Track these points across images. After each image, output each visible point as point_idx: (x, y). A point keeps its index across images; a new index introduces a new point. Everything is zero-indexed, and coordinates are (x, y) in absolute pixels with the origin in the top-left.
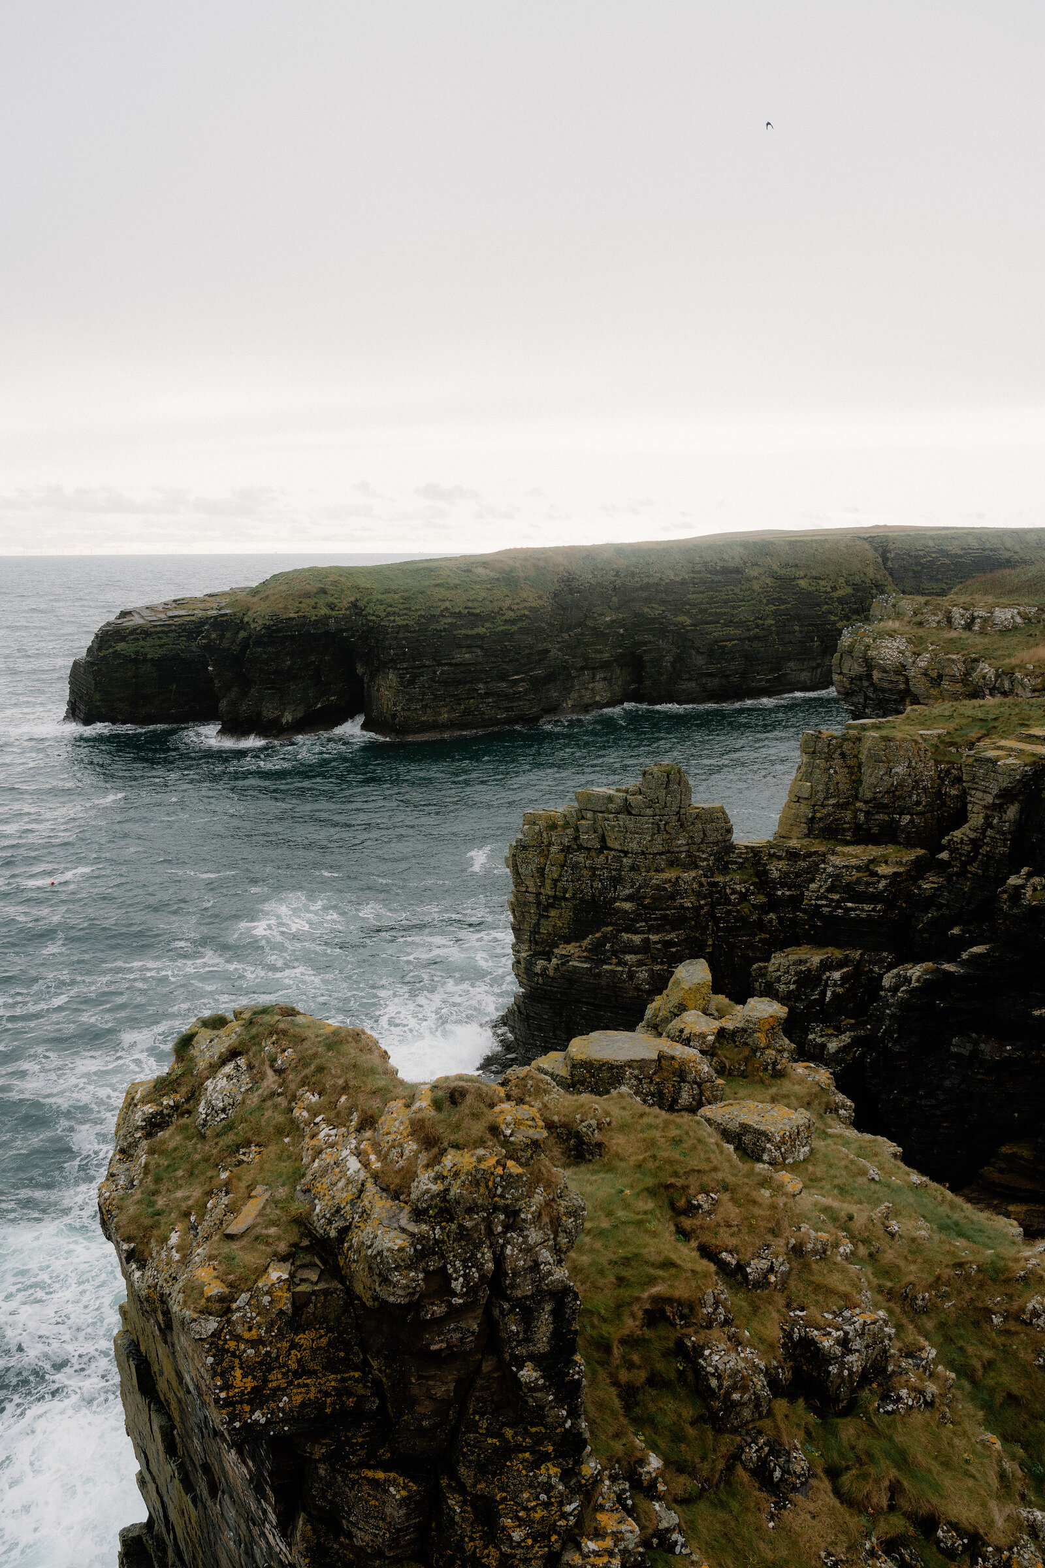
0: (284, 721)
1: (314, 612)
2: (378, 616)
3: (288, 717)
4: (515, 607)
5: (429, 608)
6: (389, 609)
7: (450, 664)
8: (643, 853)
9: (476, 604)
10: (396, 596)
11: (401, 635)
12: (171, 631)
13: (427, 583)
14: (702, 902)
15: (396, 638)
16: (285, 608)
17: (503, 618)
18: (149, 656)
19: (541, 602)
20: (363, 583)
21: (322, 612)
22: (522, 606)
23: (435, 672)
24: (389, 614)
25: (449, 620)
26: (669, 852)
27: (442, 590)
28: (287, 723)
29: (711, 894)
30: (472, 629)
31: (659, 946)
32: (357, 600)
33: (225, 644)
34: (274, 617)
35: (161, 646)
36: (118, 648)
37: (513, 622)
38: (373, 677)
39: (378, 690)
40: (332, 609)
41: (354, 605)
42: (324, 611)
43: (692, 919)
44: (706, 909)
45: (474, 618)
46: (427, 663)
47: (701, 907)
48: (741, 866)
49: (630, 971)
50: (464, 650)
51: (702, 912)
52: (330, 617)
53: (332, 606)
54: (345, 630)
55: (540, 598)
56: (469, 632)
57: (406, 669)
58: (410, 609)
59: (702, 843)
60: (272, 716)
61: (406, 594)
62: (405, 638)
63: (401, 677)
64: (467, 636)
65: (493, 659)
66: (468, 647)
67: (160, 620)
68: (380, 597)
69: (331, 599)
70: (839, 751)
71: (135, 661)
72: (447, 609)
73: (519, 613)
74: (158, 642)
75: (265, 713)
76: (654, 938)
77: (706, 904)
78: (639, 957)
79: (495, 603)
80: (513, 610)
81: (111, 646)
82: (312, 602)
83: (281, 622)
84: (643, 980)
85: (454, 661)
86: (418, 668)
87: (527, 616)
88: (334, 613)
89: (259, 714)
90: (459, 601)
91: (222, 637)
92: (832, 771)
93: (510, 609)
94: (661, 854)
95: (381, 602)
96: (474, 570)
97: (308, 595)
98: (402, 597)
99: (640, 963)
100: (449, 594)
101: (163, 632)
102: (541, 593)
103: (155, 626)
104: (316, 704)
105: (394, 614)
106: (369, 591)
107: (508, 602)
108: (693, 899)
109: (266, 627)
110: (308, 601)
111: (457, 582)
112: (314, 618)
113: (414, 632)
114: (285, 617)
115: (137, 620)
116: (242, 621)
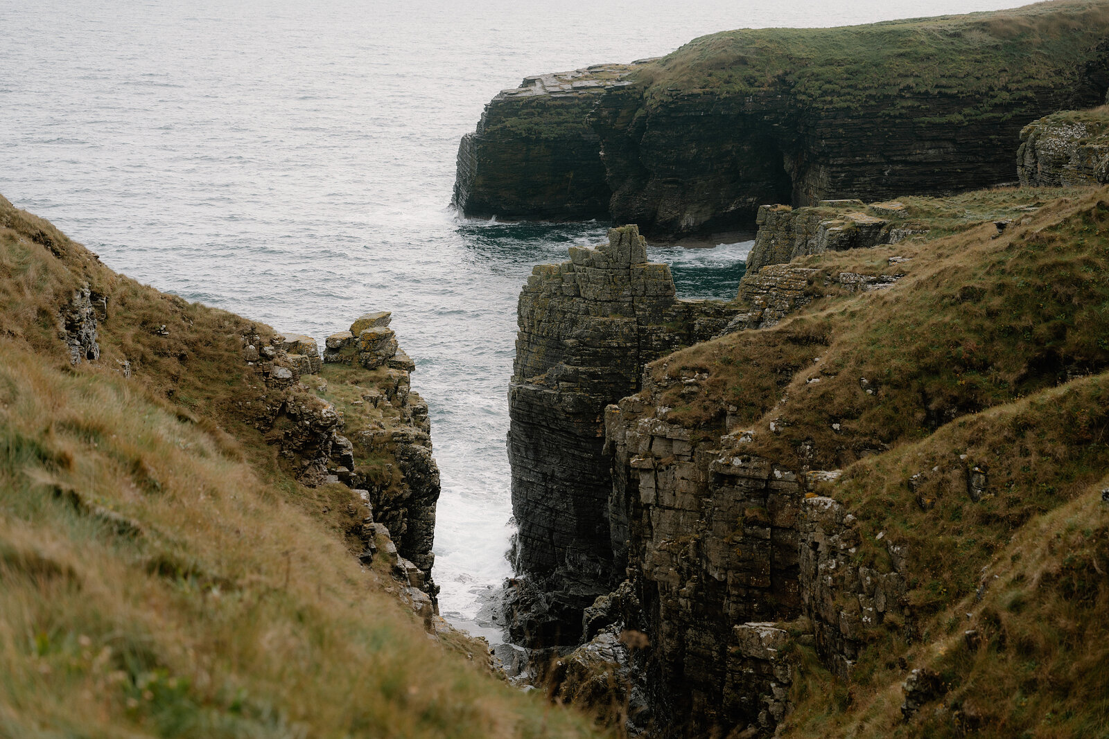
0: (683, 224)
1: (726, 88)
2: (811, 96)
3: (688, 220)
4: (1013, 86)
5: (884, 86)
6: (827, 86)
7: (905, 163)
8: (596, 300)
9: (953, 82)
10: (840, 70)
11: (839, 122)
12: (574, 106)
13: (887, 52)
14: (629, 345)
15: (830, 125)
16: (690, 81)
17: (996, 101)
18: (543, 136)
19: (1057, 79)
20: (797, 51)
21: (737, 88)
22: (1026, 84)
23: (882, 172)
24: (825, 93)
25: (909, 103)
26: (616, 301)
27: (906, 61)
28: (687, 226)
29: (639, 339)
30: (942, 115)
31: (583, 376)
32: (786, 74)
33: (619, 125)
34: (676, 95)
35: (559, 124)
36: (508, 124)
37: (1006, 107)
38: (802, 174)
39: (806, 192)
40: (751, 85)
41: (782, 80)
42: (740, 86)
43: (619, 358)
44: (633, 351)
45: (946, 100)
46: (872, 159)
47: (628, 349)
48: (674, 319)
49: (560, 395)
50: (928, 144)
51: (629, 353)
52: (747, 94)
53: (750, 81)
54: (766, 113)
55: (1059, 73)
56: (937, 120)
57: (842, 165)
58: (854, 87)
59: (644, 295)
60: (668, 217)
61: (854, 67)
62: (842, 126)
63: (833, 176)
64: (933, 126)
65: (971, 158)
66: (933, 139)
67: (563, 92)
68: (816, 70)
69: (750, 72)
70: (785, 225)
71: (527, 140)
72: (908, 88)
73: (1017, 95)
74: (557, 120)
75: (661, 213)
76: (581, 369)
77: (632, 347)
78: (570, 384)
79: (984, 81)
80: (1009, 91)
81: (500, 121)
82: (724, 74)
83: (682, 98)
84: (568, 403)
85: (910, 159)
86: (858, 165)
87: (1030, 100)
88: (752, 90)
89: (655, 213)
90: (928, 78)
91: (615, 115)
92: (773, 242)
93: (1006, 88)
94: (610, 301)
95: (816, 77)
96: (968, 36)
97: (721, 65)
98: (847, 71)
99: (570, 389)
100: (914, 68)
101: (562, 106)
102: (1061, 66)
103: (555, 99)
104: (728, 206)
105: (833, 92)
106: (803, 62)
107: (1004, 79)
108: (621, 341)
109: (663, 105)
110: (719, 73)
111: (931, 50)
112: (724, 95)
113: (858, 117)
114: (686, 92)
115: (537, 90)
116: (642, 97)
